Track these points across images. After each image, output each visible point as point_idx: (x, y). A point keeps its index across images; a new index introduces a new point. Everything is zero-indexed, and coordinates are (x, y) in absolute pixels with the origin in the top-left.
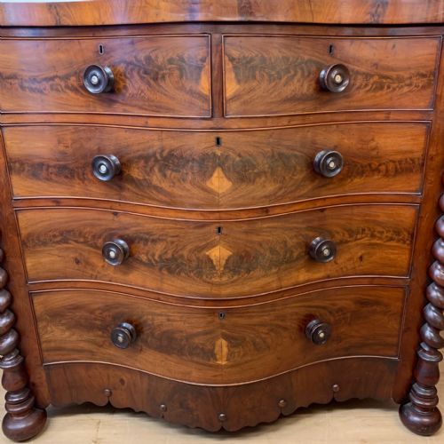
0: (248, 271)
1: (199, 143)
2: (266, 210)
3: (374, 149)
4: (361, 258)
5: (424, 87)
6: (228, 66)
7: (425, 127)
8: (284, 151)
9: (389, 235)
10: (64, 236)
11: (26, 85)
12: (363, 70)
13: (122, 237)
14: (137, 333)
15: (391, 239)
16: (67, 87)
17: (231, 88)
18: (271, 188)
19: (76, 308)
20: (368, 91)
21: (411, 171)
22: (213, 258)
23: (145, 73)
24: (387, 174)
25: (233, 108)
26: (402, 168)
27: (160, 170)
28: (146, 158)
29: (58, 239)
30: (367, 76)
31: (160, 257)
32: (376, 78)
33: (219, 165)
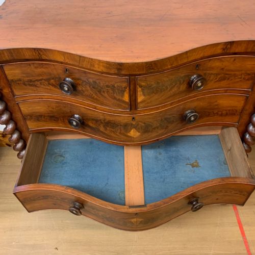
3: (217, 105)
6: (139, 89)
8: (169, 117)
11: (26, 83)
12: (215, 72)
16: (49, 84)
17: (140, 98)
18: (160, 132)
20: (217, 81)
21: (234, 114)
23: (93, 88)
24: (222, 115)
25: (141, 106)
26: (231, 113)
27: (104, 126)
28: (96, 121)
32: (222, 75)
33: (134, 127)
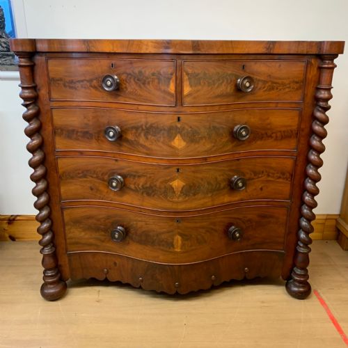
0: (194, 195)
1: (167, 120)
2: (205, 159)
3: (269, 124)
4: (261, 189)
5: (297, 89)
6: (186, 77)
7: (298, 112)
8: (218, 125)
9: (278, 175)
10: (84, 173)
11: (67, 84)
12: (262, 79)
13: (119, 175)
14: (126, 233)
15: (279, 178)
16: (91, 86)
17: (187, 90)
18: (208, 146)
19: (89, 217)
20: (266, 90)
21: (290, 137)
22: (174, 186)
23: (138, 80)
24: (276, 139)
25: (187, 101)
26: (285, 136)
27: (145, 135)
28: (137, 128)
29: (81, 175)
30: (265, 82)
31: (142, 186)
32: (270, 83)
33: (179, 132)
